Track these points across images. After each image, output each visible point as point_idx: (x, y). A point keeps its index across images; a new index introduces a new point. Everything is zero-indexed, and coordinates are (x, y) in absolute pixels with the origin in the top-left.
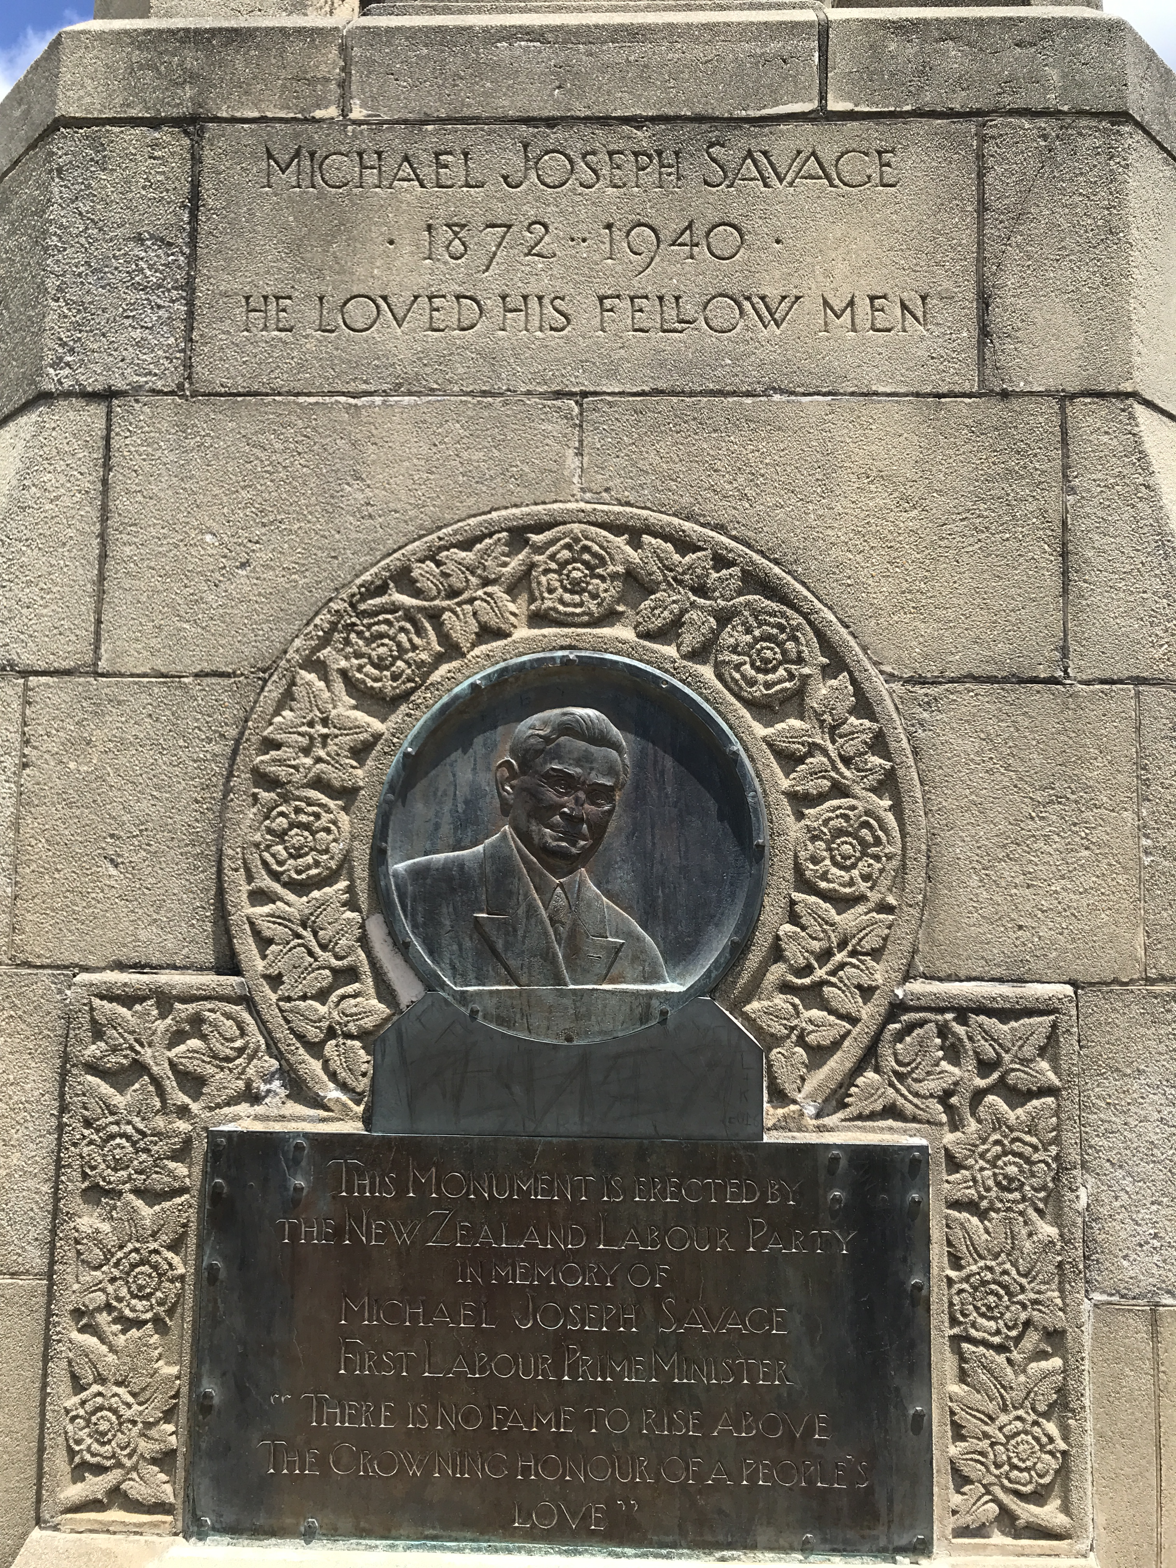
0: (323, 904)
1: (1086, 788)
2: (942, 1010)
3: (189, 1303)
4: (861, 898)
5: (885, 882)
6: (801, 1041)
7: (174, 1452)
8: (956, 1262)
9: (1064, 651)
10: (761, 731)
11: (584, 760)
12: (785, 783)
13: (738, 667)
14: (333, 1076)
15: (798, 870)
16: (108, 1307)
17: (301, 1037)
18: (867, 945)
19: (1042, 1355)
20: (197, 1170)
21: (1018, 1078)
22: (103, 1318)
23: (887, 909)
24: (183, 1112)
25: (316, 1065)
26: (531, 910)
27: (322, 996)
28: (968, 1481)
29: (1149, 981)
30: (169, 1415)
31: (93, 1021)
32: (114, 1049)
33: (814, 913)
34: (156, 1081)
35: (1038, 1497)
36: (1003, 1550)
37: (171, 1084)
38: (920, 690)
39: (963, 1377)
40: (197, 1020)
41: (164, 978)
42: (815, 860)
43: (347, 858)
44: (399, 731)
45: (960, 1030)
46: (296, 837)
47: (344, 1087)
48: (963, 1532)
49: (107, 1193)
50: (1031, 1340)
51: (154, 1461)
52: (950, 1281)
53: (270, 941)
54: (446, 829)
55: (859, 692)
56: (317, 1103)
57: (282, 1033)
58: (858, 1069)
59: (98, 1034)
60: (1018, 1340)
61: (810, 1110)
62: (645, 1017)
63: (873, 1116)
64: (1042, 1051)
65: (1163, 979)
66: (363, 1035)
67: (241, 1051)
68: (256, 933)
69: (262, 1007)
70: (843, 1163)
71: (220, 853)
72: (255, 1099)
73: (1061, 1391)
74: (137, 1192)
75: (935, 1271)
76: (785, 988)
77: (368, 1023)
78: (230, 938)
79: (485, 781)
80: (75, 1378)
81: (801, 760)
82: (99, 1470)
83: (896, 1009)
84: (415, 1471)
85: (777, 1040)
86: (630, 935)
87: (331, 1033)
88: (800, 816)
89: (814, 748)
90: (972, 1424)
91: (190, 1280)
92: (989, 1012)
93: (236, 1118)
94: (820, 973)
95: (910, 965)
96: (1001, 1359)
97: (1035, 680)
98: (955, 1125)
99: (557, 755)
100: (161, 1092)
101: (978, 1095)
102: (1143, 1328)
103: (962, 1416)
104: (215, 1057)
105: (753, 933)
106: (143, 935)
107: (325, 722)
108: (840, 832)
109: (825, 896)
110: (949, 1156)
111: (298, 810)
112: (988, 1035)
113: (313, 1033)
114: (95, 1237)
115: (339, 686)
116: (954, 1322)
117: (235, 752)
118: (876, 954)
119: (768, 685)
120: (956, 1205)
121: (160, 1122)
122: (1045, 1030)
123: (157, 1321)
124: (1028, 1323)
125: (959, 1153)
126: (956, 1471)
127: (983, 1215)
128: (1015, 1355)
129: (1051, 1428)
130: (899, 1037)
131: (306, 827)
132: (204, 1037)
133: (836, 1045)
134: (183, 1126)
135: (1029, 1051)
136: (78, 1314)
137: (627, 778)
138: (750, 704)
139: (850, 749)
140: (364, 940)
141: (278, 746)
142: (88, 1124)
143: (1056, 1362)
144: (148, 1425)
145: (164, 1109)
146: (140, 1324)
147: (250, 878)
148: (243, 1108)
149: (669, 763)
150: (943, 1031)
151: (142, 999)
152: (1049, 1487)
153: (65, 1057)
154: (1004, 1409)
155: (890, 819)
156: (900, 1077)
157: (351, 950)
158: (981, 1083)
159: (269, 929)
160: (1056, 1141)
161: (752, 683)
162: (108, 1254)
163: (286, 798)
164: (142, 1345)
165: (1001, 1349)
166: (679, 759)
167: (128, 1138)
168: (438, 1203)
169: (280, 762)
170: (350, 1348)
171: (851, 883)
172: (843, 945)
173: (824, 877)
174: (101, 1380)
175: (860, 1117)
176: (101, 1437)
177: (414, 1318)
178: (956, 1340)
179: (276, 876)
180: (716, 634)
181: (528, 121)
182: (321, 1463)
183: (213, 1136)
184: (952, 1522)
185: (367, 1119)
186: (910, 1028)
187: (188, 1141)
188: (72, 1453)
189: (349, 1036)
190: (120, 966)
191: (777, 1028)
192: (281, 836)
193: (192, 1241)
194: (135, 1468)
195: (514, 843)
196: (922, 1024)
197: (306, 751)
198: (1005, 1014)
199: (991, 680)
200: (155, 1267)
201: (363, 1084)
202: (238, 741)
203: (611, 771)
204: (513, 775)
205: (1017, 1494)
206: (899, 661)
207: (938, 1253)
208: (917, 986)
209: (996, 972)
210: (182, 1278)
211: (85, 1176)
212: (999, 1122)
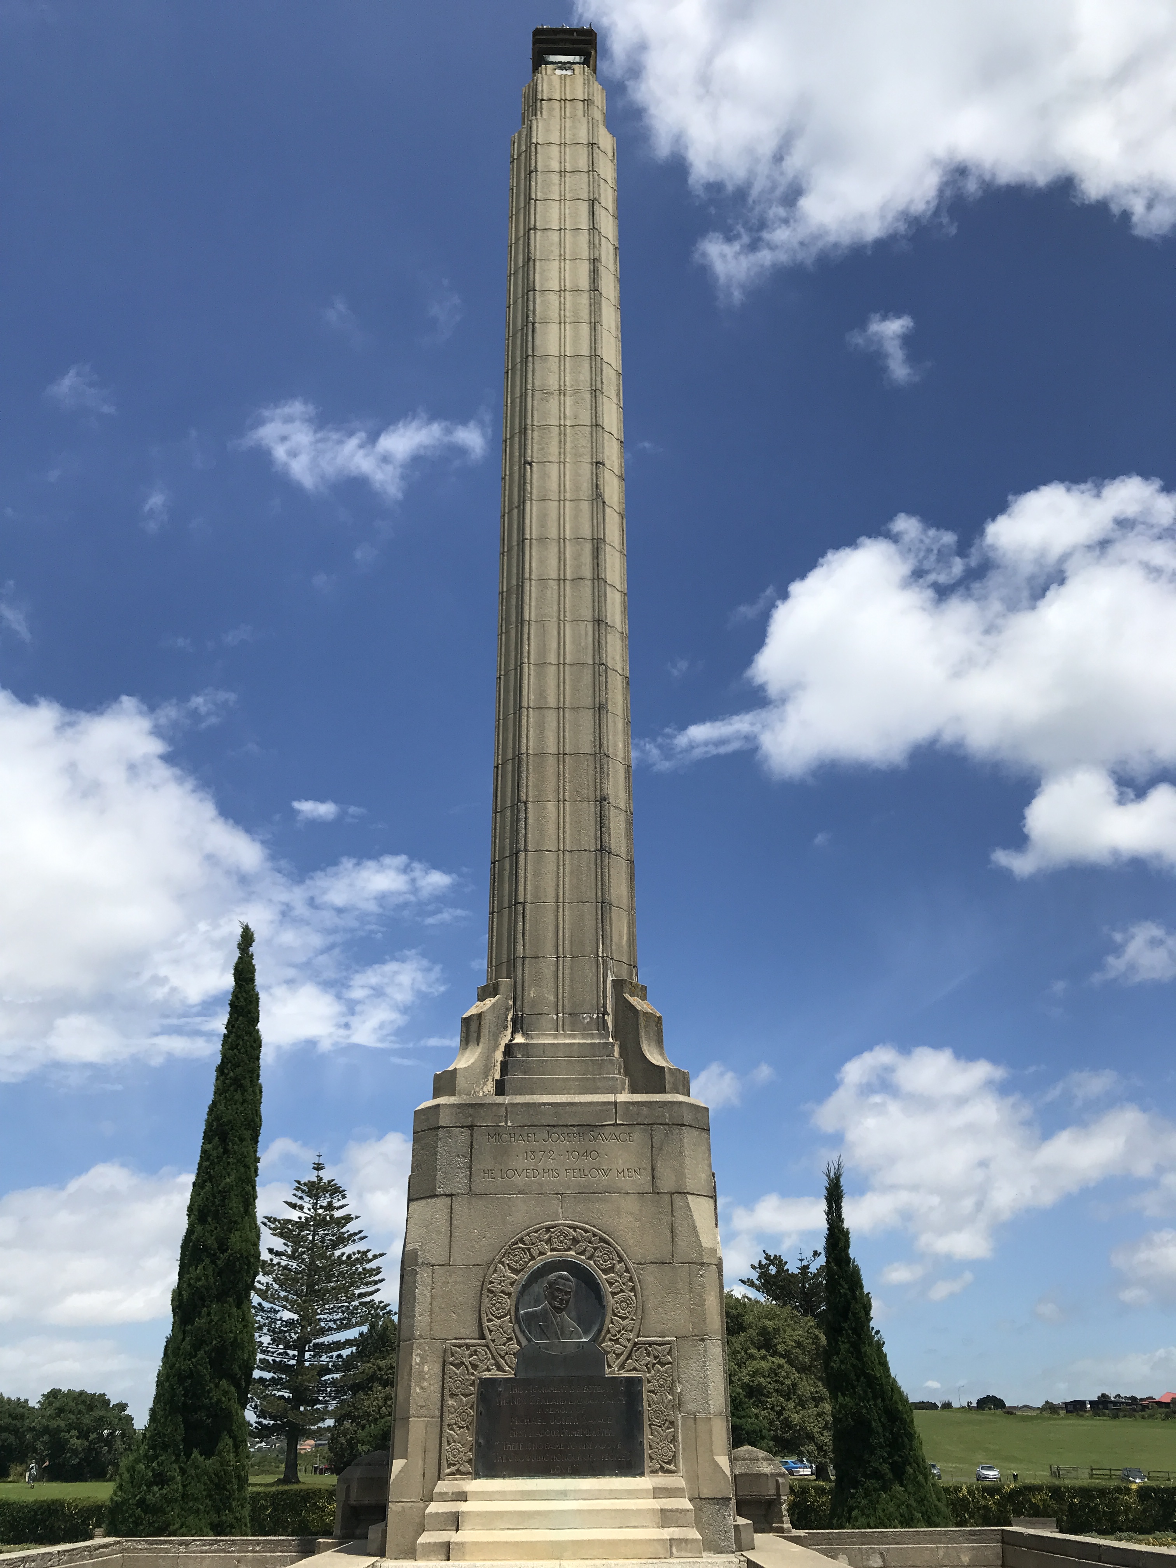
0: (504, 1321)
2: (645, 1344)
4: (628, 1317)
5: (632, 1313)
6: (614, 1353)
7: (471, 1459)
8: (650, 1406)
9: (673, 1256)
10: (604, 1277)
11: (564, 1285)
12: (610, 1290)
13: (599, 1261)
15: (613, 1311)
16: (456, 1424)
17: (500, 1355)
18: (629, 1329)
19: (669, 1428)
20: (476, 1388)
21: (663, 1360)
22: (455, 1426)
23: (634, 1320)
24: (473, 1374)
25: (503, 1362)
26: (552, 1322)
27: (504, 1345)
28: (653, 1459)
29: (693, 1336)
30: (470, 1450)
31: (451, 1352)
32: (456, 1359)
33: (617, 1321)
34: (466, 1367)
35: (669, 1463)
36: (661, 1476)
37: (470, 1367)
38: (640, 1266)
39: (652, 1434)
40: (476, 1351)
41: (467, 1341)
42: (617, 1308)
43: (509, 1310)
44: (521, 1278)
45: (650, 1349)
46: (498, 1305)
48: (652, 1472)
49: (455, 1395)
50: (667, 1423)
51: (467, 1462)
52: (649, 1411)
53: (492, 1331)
55: (626, 1267)
56: (504, 1371)
57: (495, 1354)
58: (627, 1359)
59: (453, 1355)
60: (664, 1424)
61: (616, 1369)
62: (578, 1348)
63: (631, 1370)
64: (668, 1353)
65: (697, 1336)
67: (486, 1359)
68: (489, 1329)
69: (491, 1348)
70: (624, 1381)
71: (480, 1310)
72: (489, 1370)
73: (673, 1436)
74: (462, 1395)
75: (645, 1408)
76: (611, 1340)
77: (515, 1351)
78: (482, 1331)
79: (541, 1291)
80: (448, 1441)
81: (613, 1284)
82: (454, 1465)
83: (636, 1344)
84: (528, 1460)
86: (575, 1328)
87: (507, 1354)
88: (613, 1298)
89: (617, 1281)
90: (654, 1445)
91: (475, 1416)
92: (656, 1344)
93: (485, 1375)
94: (619, 1336)
95: (639, 1333)
96: (660, 1429)
97: (666, 1263)
98: (649, 1372)
99: (558, 1284)
100: (467, 1369)
101: (654, 1364)
102: (693, 1421)
103: (652, 1443)
104: (480, 1360)
105: (603, 1326)
106: (461, 1331)
107: (504, 1277)
108: (622, 1302)
109: (619, 1317)
110: (648, 1379)
111: (498, 1299)
112: (657, 1350)
113: (502, 1353)
114: (452, 1406)
115: (507, 1267)
116: (650, 1420)
117: (483, 1284)
118: (631, 1331)
119: (606, 1266)
120: (650, 1392)
121: (467, 1377)
122: (669, 1348)
123: (467, 1427)
124: (666, 1420)
125: (650, 1379)
126: (650, 1457)
127: (656, 1394)
128: (663, 1428)
129: (672, 1446)
130: (636, 1351)
131: (500, 1303)
132: (477, 1355)
133: (622, 1353)
134: (473, 1378)
135: (665, 1353)
136: (449, 1425)
137: (574, 1289)
138: (602, 1270)
139: (624, 1281)
140: (514, 1331)
141: (493, 1283)
142: (450, 1378)
143: (673, 1429)
144: (465, 1453)
145: (468, 1374)
146: (463, 1427)
147: (487, 1316)
148: (487, 1373)
150: (646, 1349)
151: (463, 1346)
152: (671, 1460)
153: (444, 1361)
154: (661, 1441)
155: (634, 1298)
156: (637, 1361)
158: (655, 1362)
159: (492, 1328)
160: (671, 1375)
161: (602, 1265)
162: (456, 1410)
163: (495, 1296)
164: (464, 1431)
165: (660, 1427)
166: (585, 1284)
167: (459, 1381)
168: (532, 1394)
169: (493, 1287)
170: (513, 1430)
171: (625, 1314)
172: (623, 1329)
173: (619, 1312)
174: (454, 1442)
175: (628, 1371)
176: (454, 1456)
177: (527, 1422)
178: (650, 1425)
179: (493, 1315)
180: (594, 1253)
181: (549, 1126)
182: (507, 1459)
183: (480, 1379)
184: (650, 1469)
186: (638, 1349)
187: (474, 1381)
188: (447, 1461)
189: (511, 1354)
190: (456, 1339)
192: (494, 1305)
193: (475, 1406)
194: (462, 1464)
195: (548, 1305)
196: (641, 1348)
197: (500, 1284)
198: (660, 1345)
199: (656, 1263)
200: (467, 1413)
202: (483, 1282)
203: (570, 1287)
204: (547, 1289)
205: (664, 1462)
206: (635, 1259)
207: (645, 1403)
208: (640, 1339)
209: (659, 1335)
210: (473, 1416)
211: (450, 1391)
212: (659, 1370)
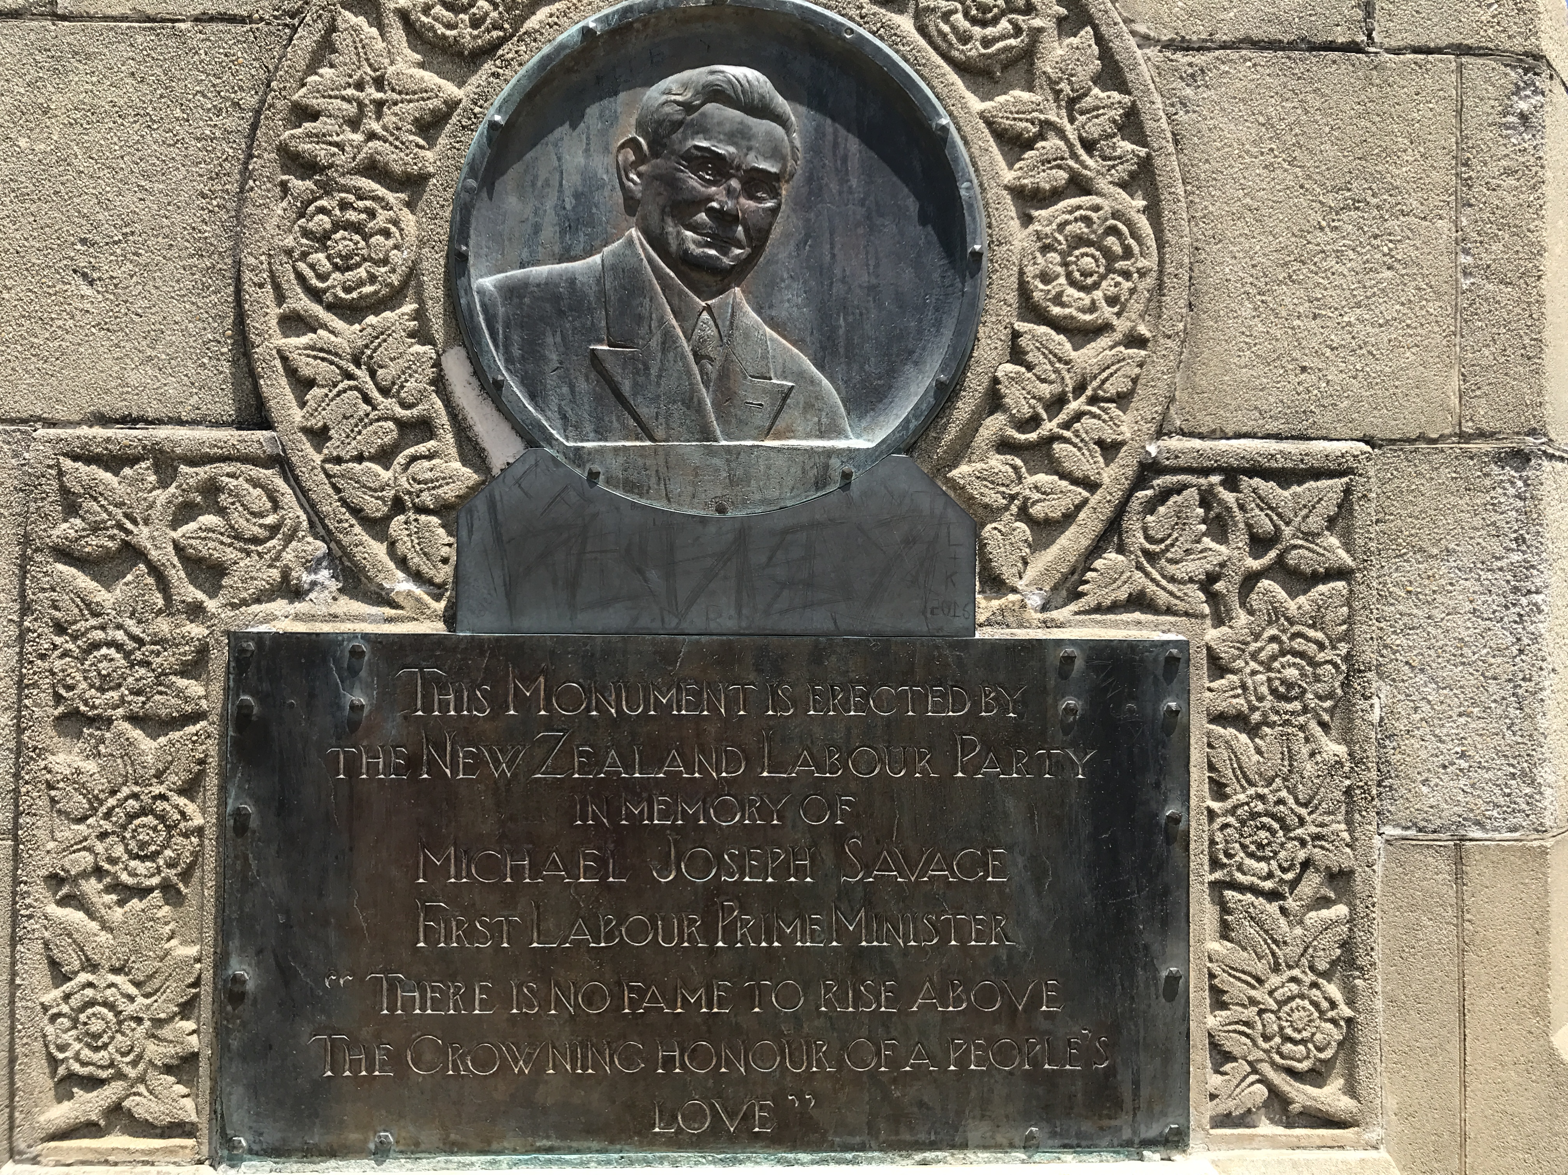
0: (383, 333)
1: (1393, 189)
2: (1206, 472)
3: (210, 862)
4: (1105, 328)
5: (1136, 306)
6: (1024, 514)
8: (1219, 790)
10: (976, 104)
11: (738, 135)
12: (1008, 176)
13: (946, 16)
14: (402, 563)
15: (1024, 291)
16: (98, 872)
17: (356, 512)
18: (1111, 389)
19: (1324, 902)
21: (1301, 557)
22: (91, 887)
23: (1140, 342)
24: (196, 611)
25: (379, 549)
26: (668, 338)
27: (384, 457)
28: (1229, 1057)
29: (1464, 437)
30: (187, 1009)
31: (64, 490)
33: (1043, 347)
34: (156, 571)
35: (1317, 1075)
36: (1273, 1142)
37: (177, 574)
38: (1180, 57)
39: (1225, 932)
40: (211, 489)
41: (162, 433)
42: (1046, 277)
43: (413, 273)
44: (482, 97)
45: (1229, 497)
46: (343, 242)
47: (417, 577)
48: (1225, 1120)
49: (91, 721)
50: (1311, 884)
51: (168, 1069)
52: (1212, 815)
53: (310, 383)
54: (549, 232)
55: (1106, 53)
56: (383, 598)
57: (330, 506)
58: (1096, 550)
59: (71, 508)
60: (1294, 884)
61: (1035, 600)
62: (821, 482)
63: (1115, 607)
64: (1331, 522)
65: (1482, 435)
66: (443, 510)
67: (274, 530)
68: (291, 372)
69: (302, 471)
70: (1079, 664)
71: (238, 264)
72: (296, 593)
73: (1344, 945)
74: (133, 719)
75: (1193, 802)
76: (1005, 446)
77: (449, 492)
80: (54, 964)
81: (1029, 144)
82: (92, 1083)
83: (1148, 470)
84: (522, 1067)
85: (993, 513)
86: (801, 376)
87: (398, 506)
88: (1027, 220)
89: (1046, 127)
90: (1236, 989)
91: (210, 833)
93: (269, 618)
94: (1050, 426)
95: (1165, 414)
96: (1273, 908)
97: (1330, 47)
98: (1219, 621)
99: (702, 130)
100: (163, 584)
101: (1251, 579)
102: (1445, 867)
103: (1224, 980)
104: (238, 537)
105: (964, 373)
107: (379, 83)
108: (1079, 241)
109: (1057, 325)
110: (1213, 658)
111: (344, 206)
112: (1265, 504)
113: (374, 507)
114: (76, 779)
115: (398, 33)
116: (1215, 864)
117: (254, 127)
118: (1122, 399)
119: (987, 42)
120: (1220, 719)
121: (163, 626)
122: (1336, 497)
123: (167, 888)
124: (1306, 864)
125: (1225, 652)
126: (1215, 1046)
127: (1253, 731)
128: (1291, 903)
129: (1333, 990)
130: (1151, 507)
131: (356, 228)
132: (222, 511)
133: (1069, 518)
134: (196, 630)
135: (1315, 522)
136: (55, 880)
137: (798, 166)
138: (962, 68)
139: (1094, 130)
140: (439, 383)
141: (314, 115)
142: (60, 628)
143: (1341, 910)
144: (158, 1023)
145: (168, 609)
146: (143, 892)
147: (280, 298)
148: (280, 606)
149: (853, 145)
150: (1206, 499)
151: (133, 461)
152: (1329, 1063)
153: (26, 541)
154: (1276, 969)
155: (1144, 224)
156: (1151, 557)
157: (422, 396)
158: (1255, 564)
159: (307, 367)
160: (1347, 637)
161: (965, 38)
162: (93, 803)
163: (327, 189)
164: (150, 918)
165: (1273, 896)
166: (868, 138)
168: (548, 724)
169: (319, 137)
170: (431, 913)
172: (1079, 389)
173: (1058, 300)
174: (92, 966)
175: (1098, 609)
176: (93, 1040)
178: (1217, 886)
179: (316, 295)
182: (396, 1060)
183: (235, 639)
184: (1210, 1109)
185: (450, 618)
186: (1164, 496)
188: (54, 1064)
189: (422, 510)
190: (103, 420)
191: (993, 498)
192: (322, 239)
193: (212, 781)
194: (142, 1079)
195: (643, 249)
196: (1179, 489)
197: (354, 124)
198: (1285, 477)
199: (1273, 45)
200: (162, 818)
201: (443, 573)
203: (775, 153)
204: (641, 159)
205: (1291, 1072)
206: (1156, 19)
207: (1198, 780)
208: (1175, 443)
209: (1273, 427)
210: (200, 831)
211: (58, 699)
212: (1276, 614)
